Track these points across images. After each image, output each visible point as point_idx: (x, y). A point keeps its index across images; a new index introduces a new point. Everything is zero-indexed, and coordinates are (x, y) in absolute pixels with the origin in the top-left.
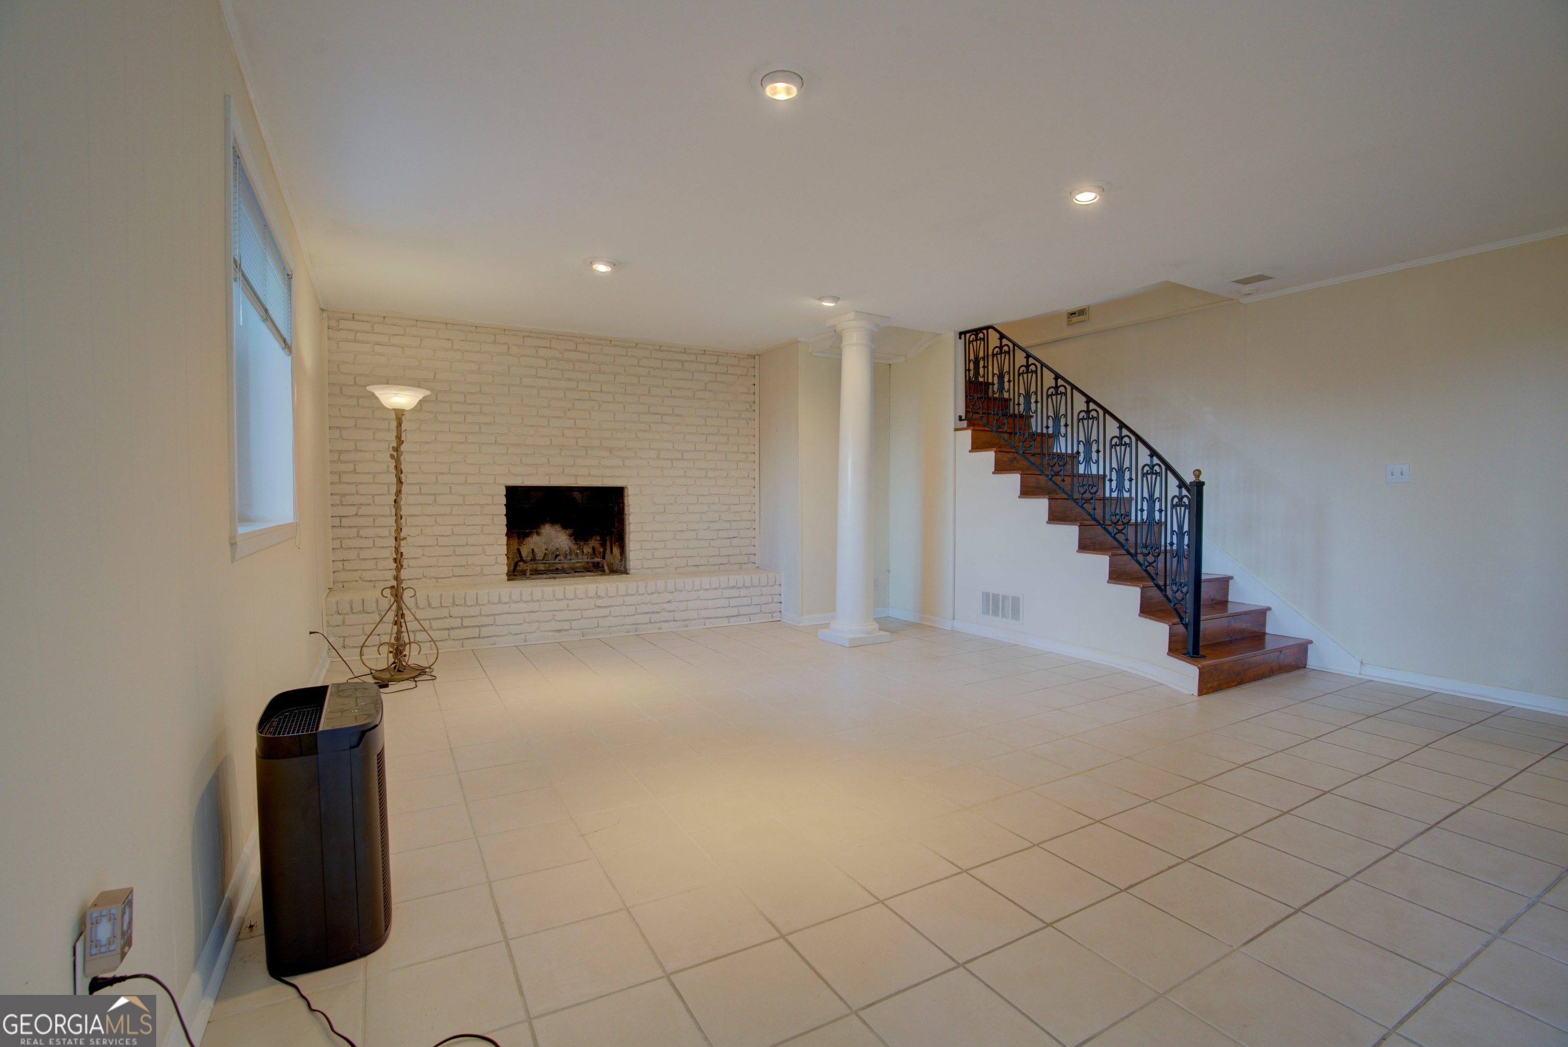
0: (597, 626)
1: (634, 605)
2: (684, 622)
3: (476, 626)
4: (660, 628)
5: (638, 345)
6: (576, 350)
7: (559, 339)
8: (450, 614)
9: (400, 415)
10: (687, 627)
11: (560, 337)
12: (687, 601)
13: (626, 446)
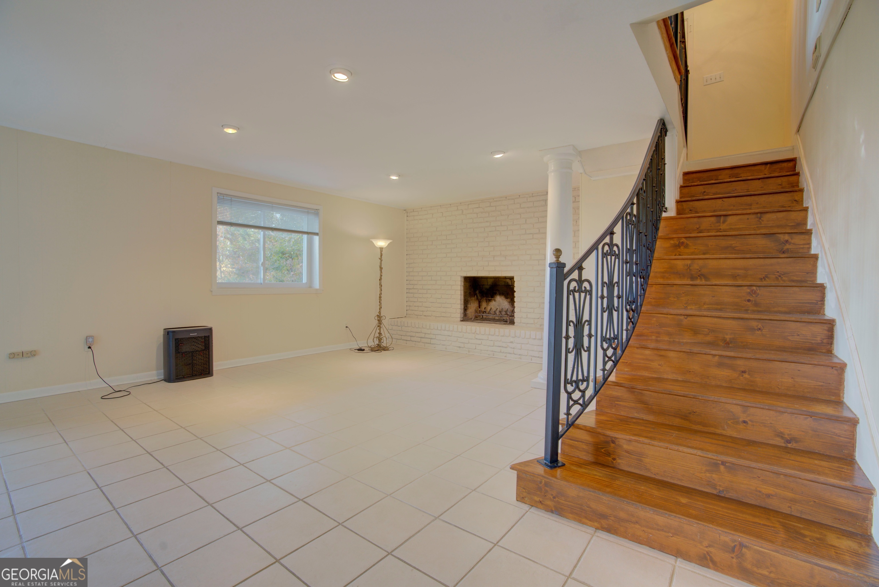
0: (475, 348)
1: (493, 341)
2: (520, 356)
3: (430, 338)
4: (506, 356)
5: (520, 196)
6: (490, 206)
7: (483, 202)
8: (421, 331)
9: (381, 249)
10: (521, 359)
11: (483, 201)
12: (522, 344)
13: (513, 254)
